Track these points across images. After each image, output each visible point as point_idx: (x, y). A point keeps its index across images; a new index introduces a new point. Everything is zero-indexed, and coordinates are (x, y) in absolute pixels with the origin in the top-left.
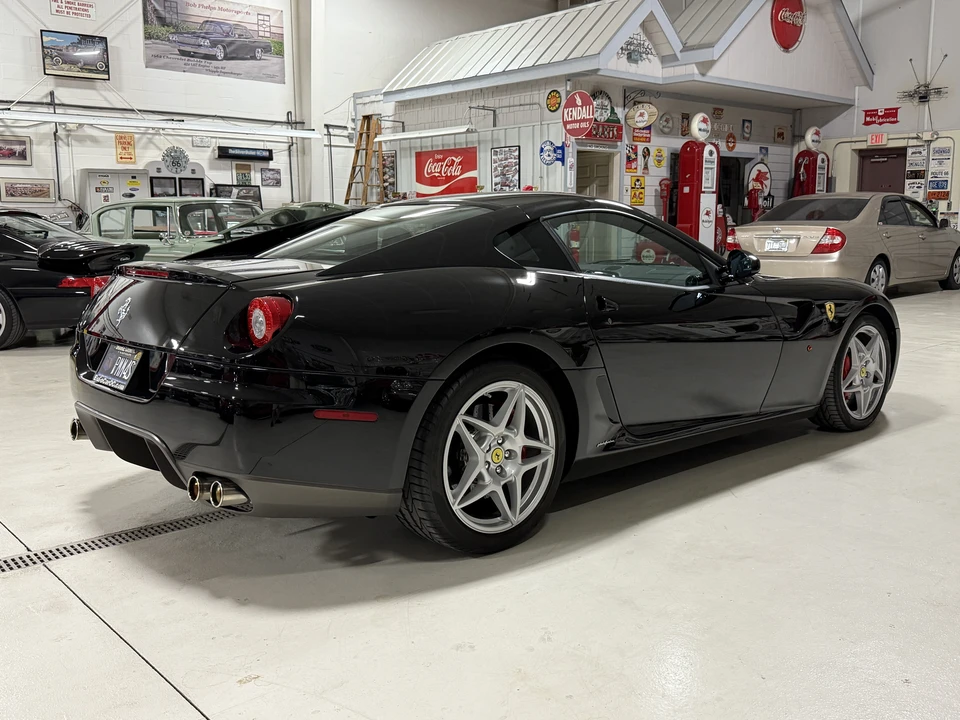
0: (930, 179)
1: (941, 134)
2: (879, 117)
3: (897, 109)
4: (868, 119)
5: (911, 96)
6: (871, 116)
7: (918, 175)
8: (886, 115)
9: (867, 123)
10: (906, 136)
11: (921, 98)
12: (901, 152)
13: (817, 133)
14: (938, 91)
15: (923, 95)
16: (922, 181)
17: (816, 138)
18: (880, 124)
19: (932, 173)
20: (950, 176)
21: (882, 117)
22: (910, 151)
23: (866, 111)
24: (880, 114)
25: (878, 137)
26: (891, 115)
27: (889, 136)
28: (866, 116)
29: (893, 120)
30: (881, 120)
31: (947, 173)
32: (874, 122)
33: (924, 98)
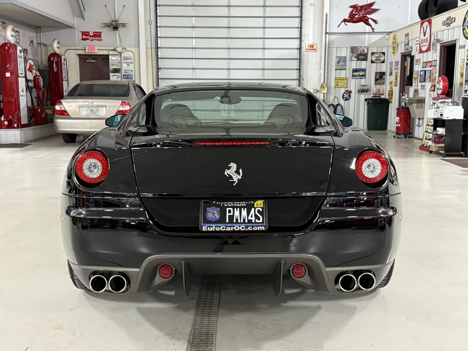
0: (123, 74)
1: (128, 49)
2: (91, 36)
3: (100, 33)
4: (84, 37)
5: (108, 25)
6: (85, 35)
7: (116, 71)
8: (94, 36)
9: (83, 39)
10: (107, 48)
11: (114, 28)
12: (106, 57)
13: (59, 43)
14: (124, 25)
15: (115, 26)
16: (119, 74)
17: (58, 46)
18: (92, 40)
19: (124, 70)
20: (133, 72)
21: (93, 36)
22: (110, 57)
23: (82, 32)
24: (91, 34)
25: (92, 48)
26: (97, 35)
27: (99, 48)
28: (83, 35)
29: (99, 39)
30: (92, 38)
31: (132, 71)
32: (88, 39)
33: (116, 28)
